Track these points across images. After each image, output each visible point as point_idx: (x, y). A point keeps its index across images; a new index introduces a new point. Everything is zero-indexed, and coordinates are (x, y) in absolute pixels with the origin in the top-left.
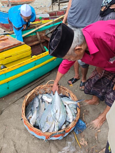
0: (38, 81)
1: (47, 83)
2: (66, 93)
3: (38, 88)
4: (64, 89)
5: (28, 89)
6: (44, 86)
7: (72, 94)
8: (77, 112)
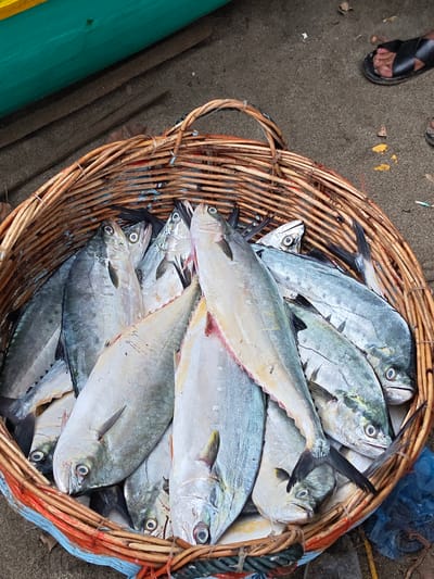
0: (115, 85)
1: (182, 124)
2: (341, 220)
3: (103, 153)
4: (324, 190)
5: (26, 145)
6: (156, 143)
7: (384, 239)
8: (415, 393)
